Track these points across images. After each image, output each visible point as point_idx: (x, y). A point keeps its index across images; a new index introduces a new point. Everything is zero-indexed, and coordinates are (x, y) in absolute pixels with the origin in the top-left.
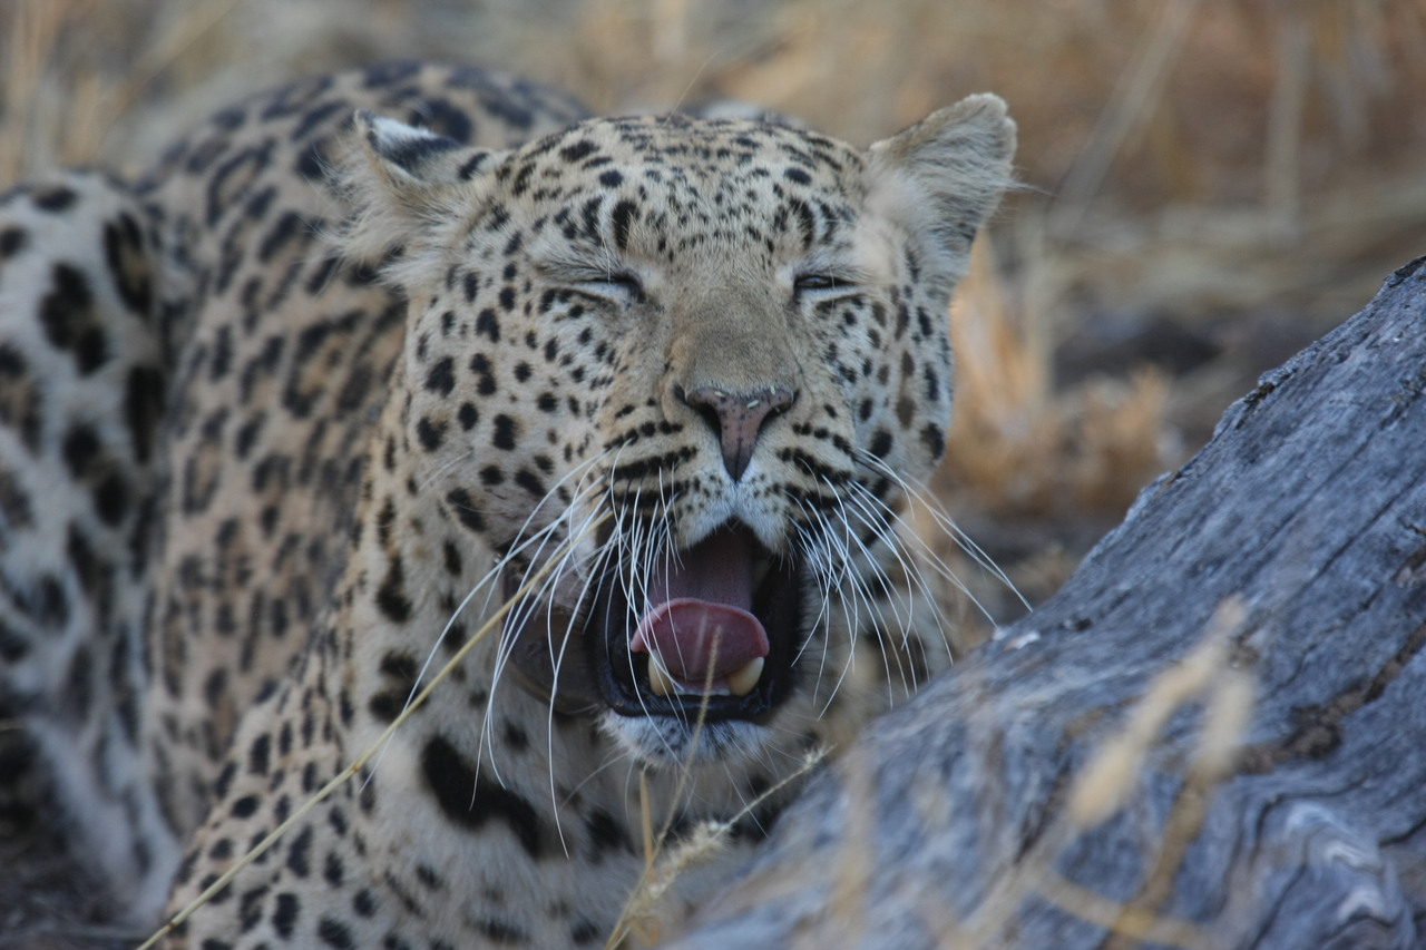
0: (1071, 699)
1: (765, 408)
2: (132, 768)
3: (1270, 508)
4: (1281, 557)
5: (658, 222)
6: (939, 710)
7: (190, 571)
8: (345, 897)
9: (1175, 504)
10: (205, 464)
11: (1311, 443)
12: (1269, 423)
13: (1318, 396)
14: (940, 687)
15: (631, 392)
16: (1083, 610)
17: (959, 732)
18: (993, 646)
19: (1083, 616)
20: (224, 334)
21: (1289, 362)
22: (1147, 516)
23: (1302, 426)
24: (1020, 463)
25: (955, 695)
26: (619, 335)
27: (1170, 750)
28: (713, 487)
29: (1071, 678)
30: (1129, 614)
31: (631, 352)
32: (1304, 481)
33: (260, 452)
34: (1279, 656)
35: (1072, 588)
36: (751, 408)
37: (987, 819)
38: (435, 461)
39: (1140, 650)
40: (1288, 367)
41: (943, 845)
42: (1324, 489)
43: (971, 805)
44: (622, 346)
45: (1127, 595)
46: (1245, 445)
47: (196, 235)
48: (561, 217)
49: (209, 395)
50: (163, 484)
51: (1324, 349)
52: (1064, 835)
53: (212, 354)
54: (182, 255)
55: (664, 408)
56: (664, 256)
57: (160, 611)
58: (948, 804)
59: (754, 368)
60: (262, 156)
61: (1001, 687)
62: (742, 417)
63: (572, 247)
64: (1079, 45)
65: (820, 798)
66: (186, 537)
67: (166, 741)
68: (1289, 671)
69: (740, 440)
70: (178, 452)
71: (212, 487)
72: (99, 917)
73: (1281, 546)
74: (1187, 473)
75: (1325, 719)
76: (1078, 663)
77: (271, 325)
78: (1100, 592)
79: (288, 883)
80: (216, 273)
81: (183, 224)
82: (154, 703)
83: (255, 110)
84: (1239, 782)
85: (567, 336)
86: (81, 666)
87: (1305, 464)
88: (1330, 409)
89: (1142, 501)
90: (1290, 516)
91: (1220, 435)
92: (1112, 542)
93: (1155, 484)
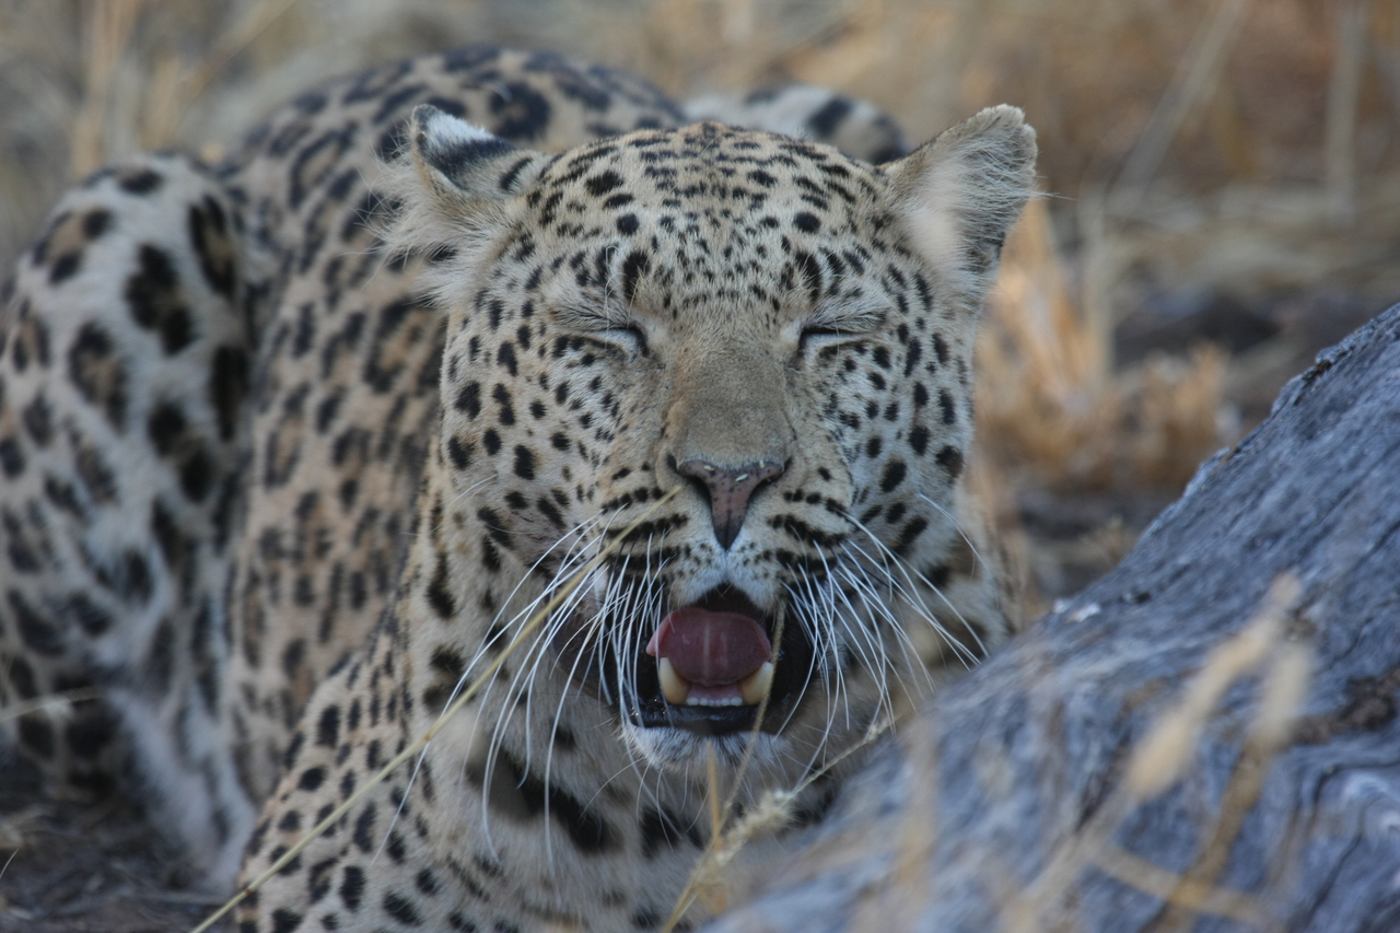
0: (1130, 671)
1: (754, 481)
2: (212, 737)
3: (1327, 483)
4: (1338, 531)
5: (665, 277)
6: (1000, 682)
7: (269, 542)
8: (408, 873)
9: (1233, 479)
10: (287, 438)
11: (1368, 420)
12: (1327, 400)
13: (1374, 373)
14: (1003, 659)
15: (628, 454)
16: (1144, 583)
17: (1020, 704)
18: (1054, 620)
19: (1143, 589)
20: (307, 312)
21: (1346, 340)
22: (1206, 491)
23: (1360, 402)
24: (1081, 439)
25: (1016, 667)
26: (624, 387)
27: (1227, 722)
28: (703, 555)
29: (1132, 650)
30: (1189, 587)
31: (632, 410)
32: (1360, 457)
33: (339, 426)
34: (1336, 629)
35: (1131, 561)
36: (740, 481)
37: (1047, 789)
38: (465, 479)
39: (1199, 622)
40: (1345, 345)
41: (1005, 814)
42: (1380, 465)
43: (1032, 775)
44: (626, 400)
45: (1186, 568)
46: (1302, 421)
47: (279, 218)
48: (578, 260)
49: (291, 371)
50: (246, 459)
51: (1381, 326)
52: (1124, 805)
53: (295, 331)
54: (265, 237)
55: (657, 475)
56: (668, 312)
57: (241, 583)
58: (1009, 774)
59: (744, 441)
60: (344, 139)
61: (1061, 659)
62: (732, 490)
63: (583, 294)
64: (1140, 28)
65: (883, 768)
66: (267, 510)
67: (244, 710)
68: (1345, 644)
69: (729, 512)
70: (260, 427)
71: (293, 460)
72: (177, 883)
73: (1337, 521)
74: (1246, 448)
75: (1382, 691)
76: (1138, 635)
77: (353, 302)
78: (1160, 565)
79: (354, 857)
80: (300, 253)
81: (266, 206)
82: (233, 672)
83: (337, 93)
84: (1297, 752)
85: (579, 381)
86: (163, 638)
87: (1361, 440)
88: (1387, 386)
89: (1201, 476)
90: (1346, 492)
91: (1278, 412)
92: (1171, 517)
93: (1214, 460)
